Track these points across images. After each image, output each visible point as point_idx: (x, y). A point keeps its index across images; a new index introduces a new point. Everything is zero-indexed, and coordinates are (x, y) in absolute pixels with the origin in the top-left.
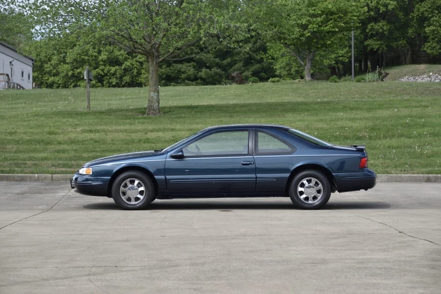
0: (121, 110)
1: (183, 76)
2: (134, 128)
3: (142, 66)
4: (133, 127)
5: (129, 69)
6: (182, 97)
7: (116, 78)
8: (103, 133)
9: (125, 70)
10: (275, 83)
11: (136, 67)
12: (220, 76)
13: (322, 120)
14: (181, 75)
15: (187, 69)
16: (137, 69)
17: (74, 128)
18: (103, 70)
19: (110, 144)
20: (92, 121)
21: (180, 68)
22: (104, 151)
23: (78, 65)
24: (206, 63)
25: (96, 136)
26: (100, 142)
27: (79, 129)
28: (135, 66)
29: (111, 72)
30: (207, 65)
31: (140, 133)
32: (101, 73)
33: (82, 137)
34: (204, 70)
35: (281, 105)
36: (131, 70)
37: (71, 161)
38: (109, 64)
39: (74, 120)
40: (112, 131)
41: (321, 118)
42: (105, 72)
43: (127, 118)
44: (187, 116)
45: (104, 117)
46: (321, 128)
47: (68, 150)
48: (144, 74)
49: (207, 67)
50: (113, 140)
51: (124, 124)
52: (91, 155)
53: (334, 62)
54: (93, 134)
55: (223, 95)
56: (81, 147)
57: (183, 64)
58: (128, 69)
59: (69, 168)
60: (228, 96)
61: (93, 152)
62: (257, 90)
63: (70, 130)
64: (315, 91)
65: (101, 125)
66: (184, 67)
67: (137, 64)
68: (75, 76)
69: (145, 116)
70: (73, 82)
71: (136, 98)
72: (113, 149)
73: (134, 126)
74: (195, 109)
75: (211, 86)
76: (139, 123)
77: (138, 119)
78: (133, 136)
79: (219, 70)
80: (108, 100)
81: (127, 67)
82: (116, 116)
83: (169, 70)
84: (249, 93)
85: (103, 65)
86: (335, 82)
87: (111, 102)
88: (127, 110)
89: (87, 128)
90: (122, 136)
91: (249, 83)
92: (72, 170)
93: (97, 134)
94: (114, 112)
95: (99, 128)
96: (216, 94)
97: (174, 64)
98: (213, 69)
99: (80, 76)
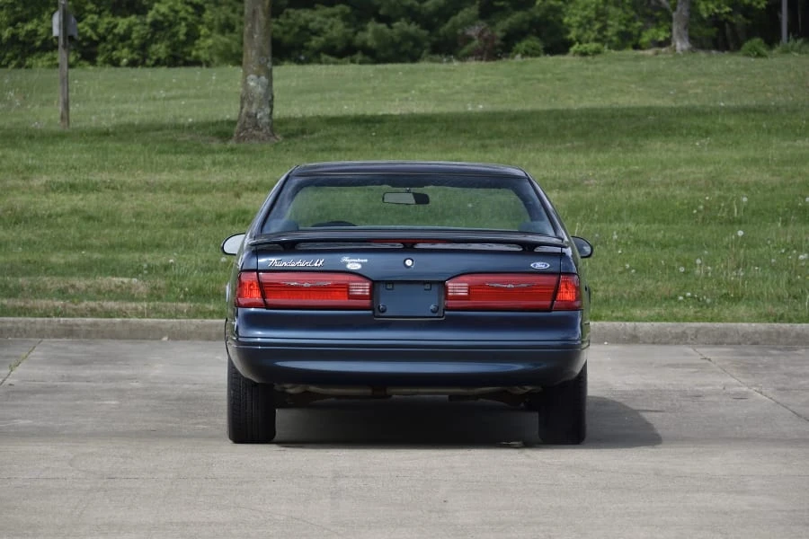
0: (161, 128)
1: (315, 42)
2: (200, 179)
3: (200, 16)
4: (198, 177)
5: (166, 24)
6: (327, 96)
7: (130, 46)
8: (110, 194)
9: (156, 25)
10: (589, 58)
11: (185, 19)
12: (417, 42)
13: (755, 161)
14: (310, 40)
15: (325, 23)
16: (187, 25)
17: (24, 179)
18: (94, 27)
19: (131, 224)
20: (74, 156)
21: (307, 22)
22: (112, 247)
23: (29, 11)
24: (378, 7)
25: (89, 202)
26: (99, 220)
27: (39, 181)
28: (182, 14)
29: (116, 31)
30: (381, 12)
31: (219, 195)
32: (90, 32)
33: (47, 203)
34: (372, 26)
35: (629, 116)
36: (171, 25)
37: (13, 275)
38: (110, 11)
39: (24, 155)
40: (136, 189)
41: (751, 153)
42: (101, 30)
43: (177, 148)
44: (354, 145)
45: (111, 145)
46: (756, 184)
47: (6, 243)
48: (208, 37)
49: (380, 19)
50: (138, 215)
51: (171, 167)
52: (74, 257)
53: (728, 9)
54: (81, 196)
55: (442, 91)
56: (45, 234)
57: (315, 9)
58: (162, 23)
59: (9, 296)
60: (457, 93)
61: (82, 248)
62: (540, 76)
63: (10, 182)
64: (703, 80)
65: (102, 169)
66: (319, 18)
67: (187, 11)
68: (19, 42)
69: (231, 143)
70: (15, 57)
71: (197, 97)
72: (139, 239)
73: (199, 173)
74: (378, 125)
75: (408, 66)
76: (214, 163)
77: (212, 152)
78: (200, 201)
79: (413, 28)
80: (117, 101)
81: (160, 18)
82: (145, 144)
83: (276, 27)
84: (515, 85)
85: (95, 13)
86: (759, 55)
87: (126, 106)
88: (178, 128)
89: (61, 178)
90: (166, 202)
91: (513, 57)
92: (19, 303)
93: (93, 197)
94: (138, 132)
95: (98, 177)
96: (423, 86)
97: (291, 11)
98: (397, 24)
99: (33, 42)
